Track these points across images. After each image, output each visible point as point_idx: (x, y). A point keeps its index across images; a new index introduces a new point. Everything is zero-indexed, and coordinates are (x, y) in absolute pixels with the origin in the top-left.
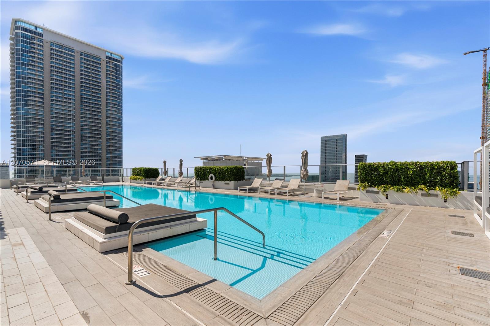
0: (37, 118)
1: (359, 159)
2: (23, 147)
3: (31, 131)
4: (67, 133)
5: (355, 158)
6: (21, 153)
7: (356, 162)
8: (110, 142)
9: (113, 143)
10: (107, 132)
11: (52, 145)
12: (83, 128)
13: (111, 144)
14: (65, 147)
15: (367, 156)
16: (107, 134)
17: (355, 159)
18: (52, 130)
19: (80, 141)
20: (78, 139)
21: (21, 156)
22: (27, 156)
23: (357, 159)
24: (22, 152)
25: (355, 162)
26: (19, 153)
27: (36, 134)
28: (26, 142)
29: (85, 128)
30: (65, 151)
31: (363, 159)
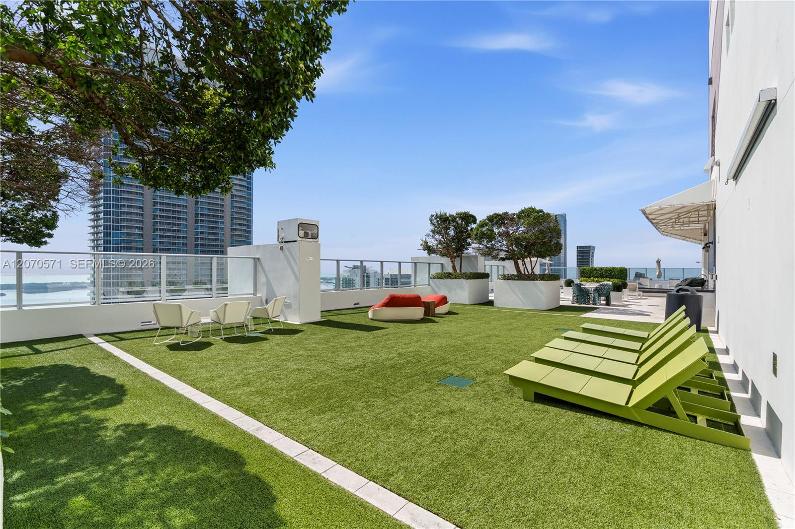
0: (134, 185)
1: (582, 253)
2: (113, 230)
3: (124, 206)
4: (176, 209)
5: (577, 251)
6: (110, 240)
7: (579, 258)
8: (236, 224)
9: (240, 225)
10: (233, 207)
11: (154, 228)
12: (198, 201)
13: (238, 227)
14: (173, 230)
15: (595, 247)
16: (232, 210)
17: (577, 253)
18: (155, 204)
19: (194, 221)
20: (191, 218)
21: (110, 244)
22: (118, 244)
23: (580, 253)
24: (111, 238)
25: (577, 257)
26: (107, 240)
27: (132, 210)
28: (118, 223)
29: (201, 201)
30: (173, 237)
31: (589, 253)
